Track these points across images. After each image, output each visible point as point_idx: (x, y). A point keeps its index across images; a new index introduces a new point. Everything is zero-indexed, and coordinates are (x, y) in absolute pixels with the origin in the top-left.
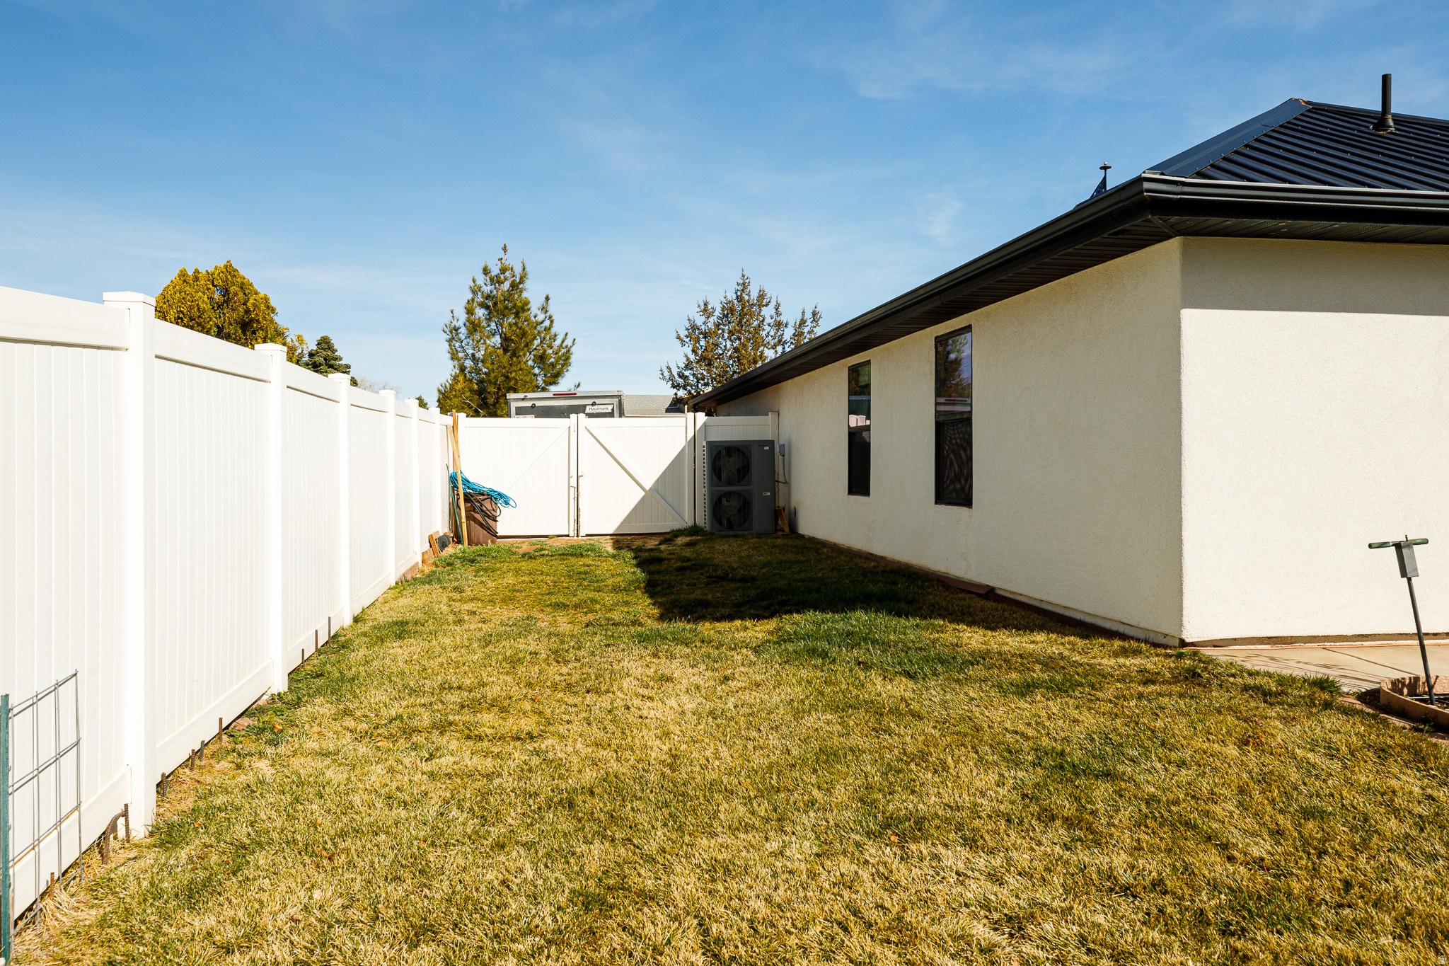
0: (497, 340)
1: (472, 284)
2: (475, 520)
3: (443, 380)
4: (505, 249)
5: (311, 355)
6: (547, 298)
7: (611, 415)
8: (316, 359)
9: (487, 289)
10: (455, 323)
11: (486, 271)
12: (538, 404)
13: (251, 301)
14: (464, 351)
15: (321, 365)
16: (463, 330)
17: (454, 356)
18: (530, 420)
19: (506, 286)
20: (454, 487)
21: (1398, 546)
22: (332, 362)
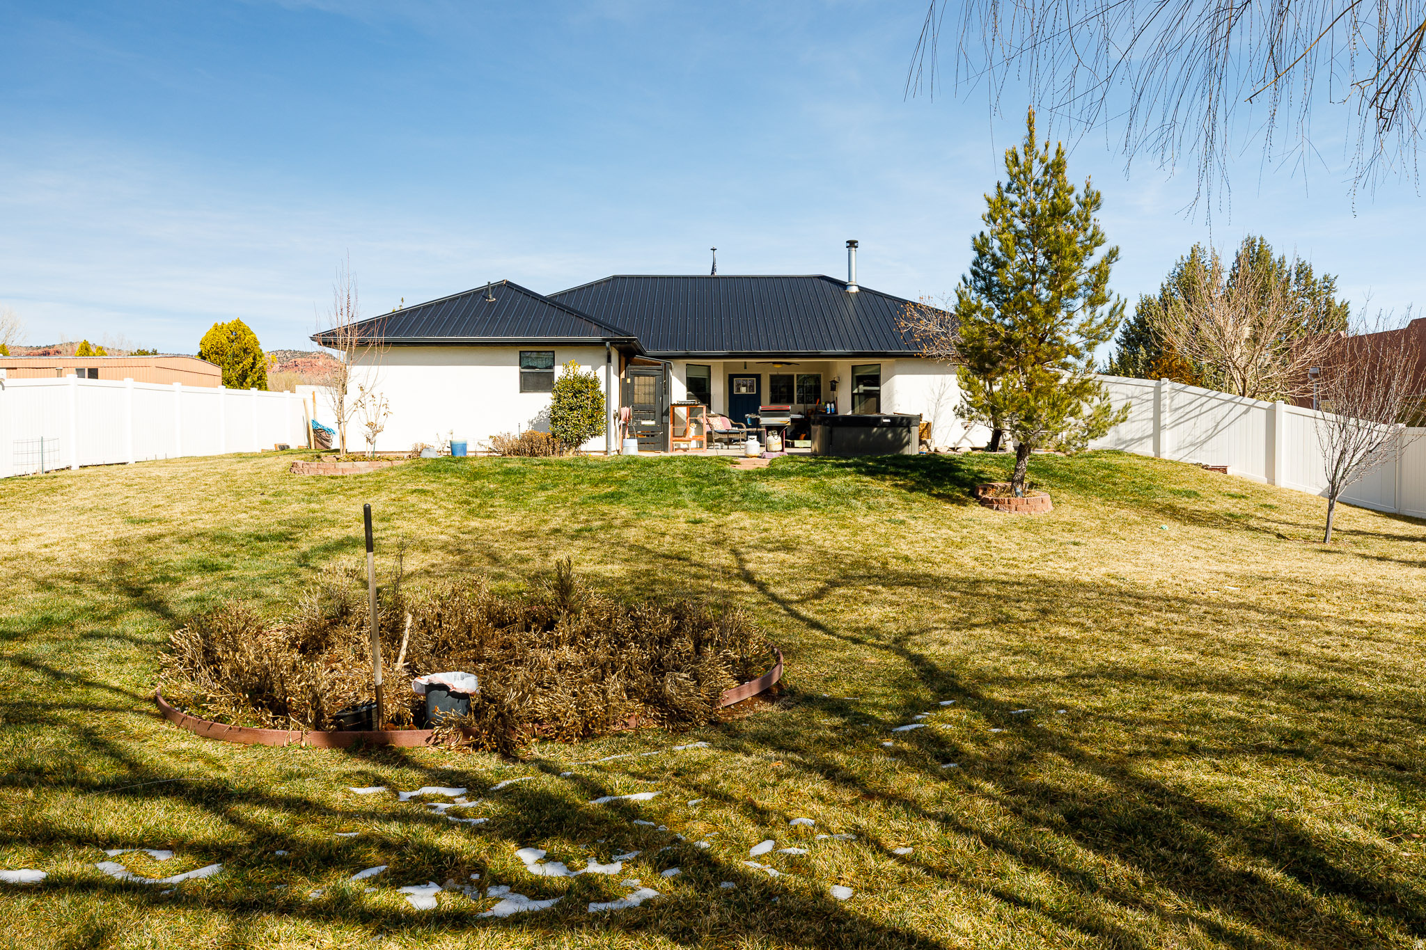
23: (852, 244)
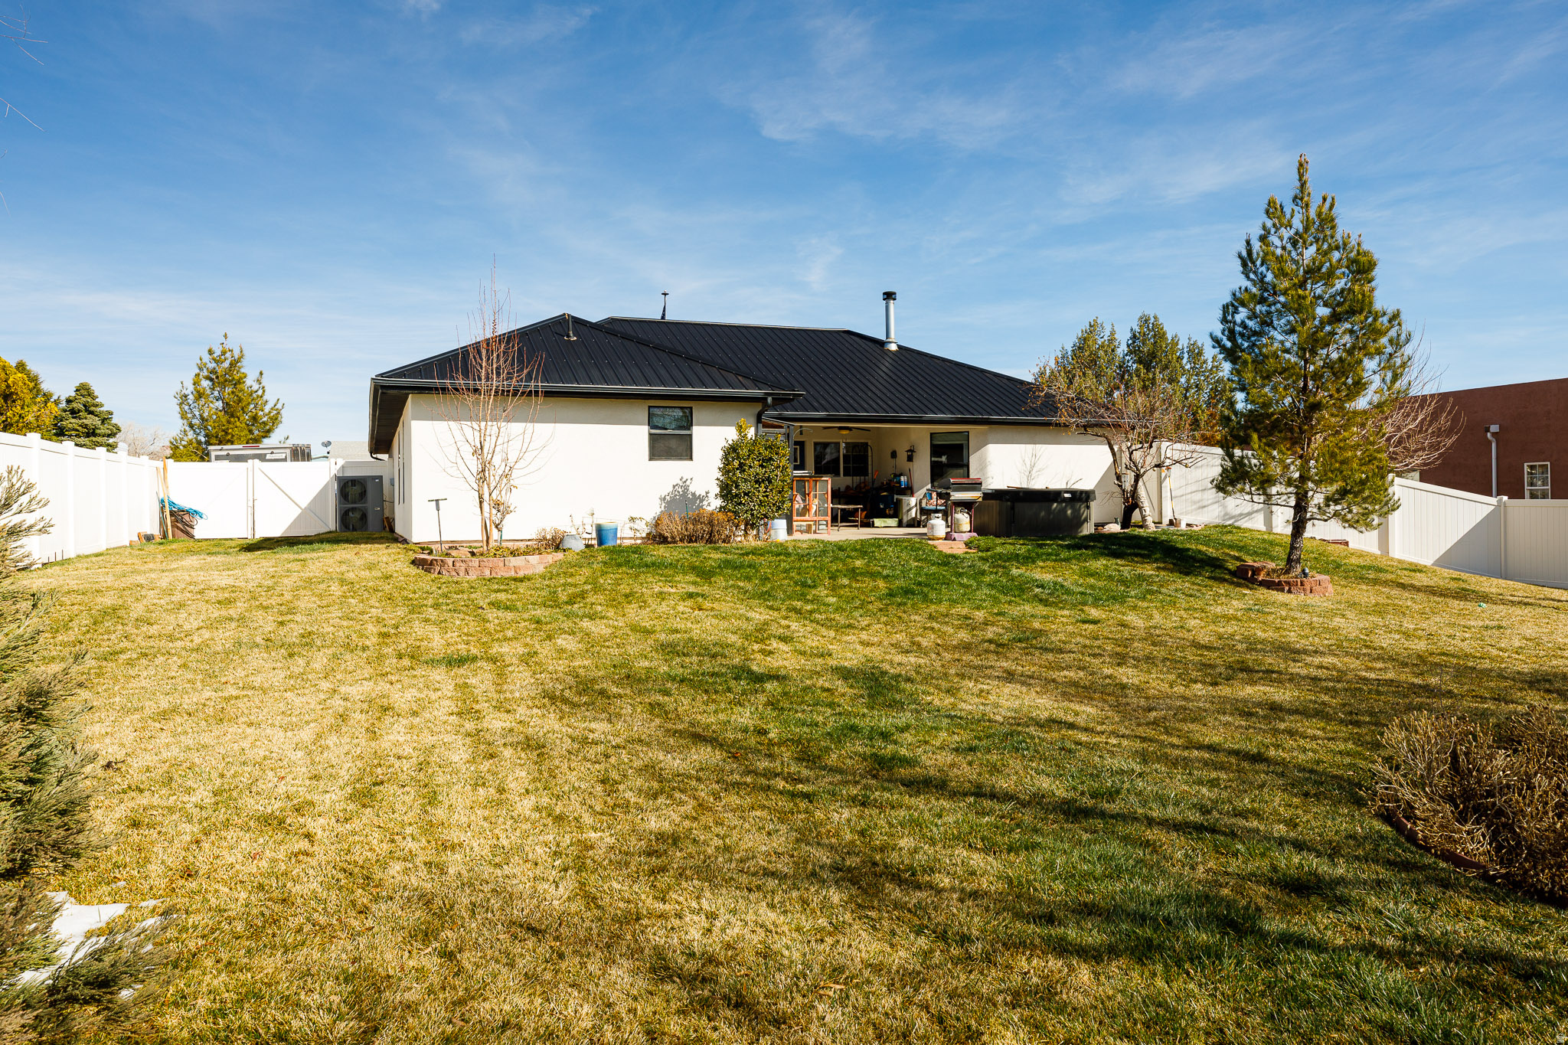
0: (220, 404)
1: (199, 362)
2: (178, 528)
3: (174, 434)
4: (226, 336)
5: (69, 401)
6: (261, 373)
7: (285, 460)
8: (74, 405)
9: (213, 365)
10: (184, 391)
11: (210, 352)
12: (231, 453)
13: (11, 379)
14: (192, 412)
15: (79, 411)
16: (191, 397)
17: (183, 416)
18: (226, 463)
19: (226, 364)
20: (162, 508)
21: (437, 501)
22: (92, 409)
23: (889, 296)
